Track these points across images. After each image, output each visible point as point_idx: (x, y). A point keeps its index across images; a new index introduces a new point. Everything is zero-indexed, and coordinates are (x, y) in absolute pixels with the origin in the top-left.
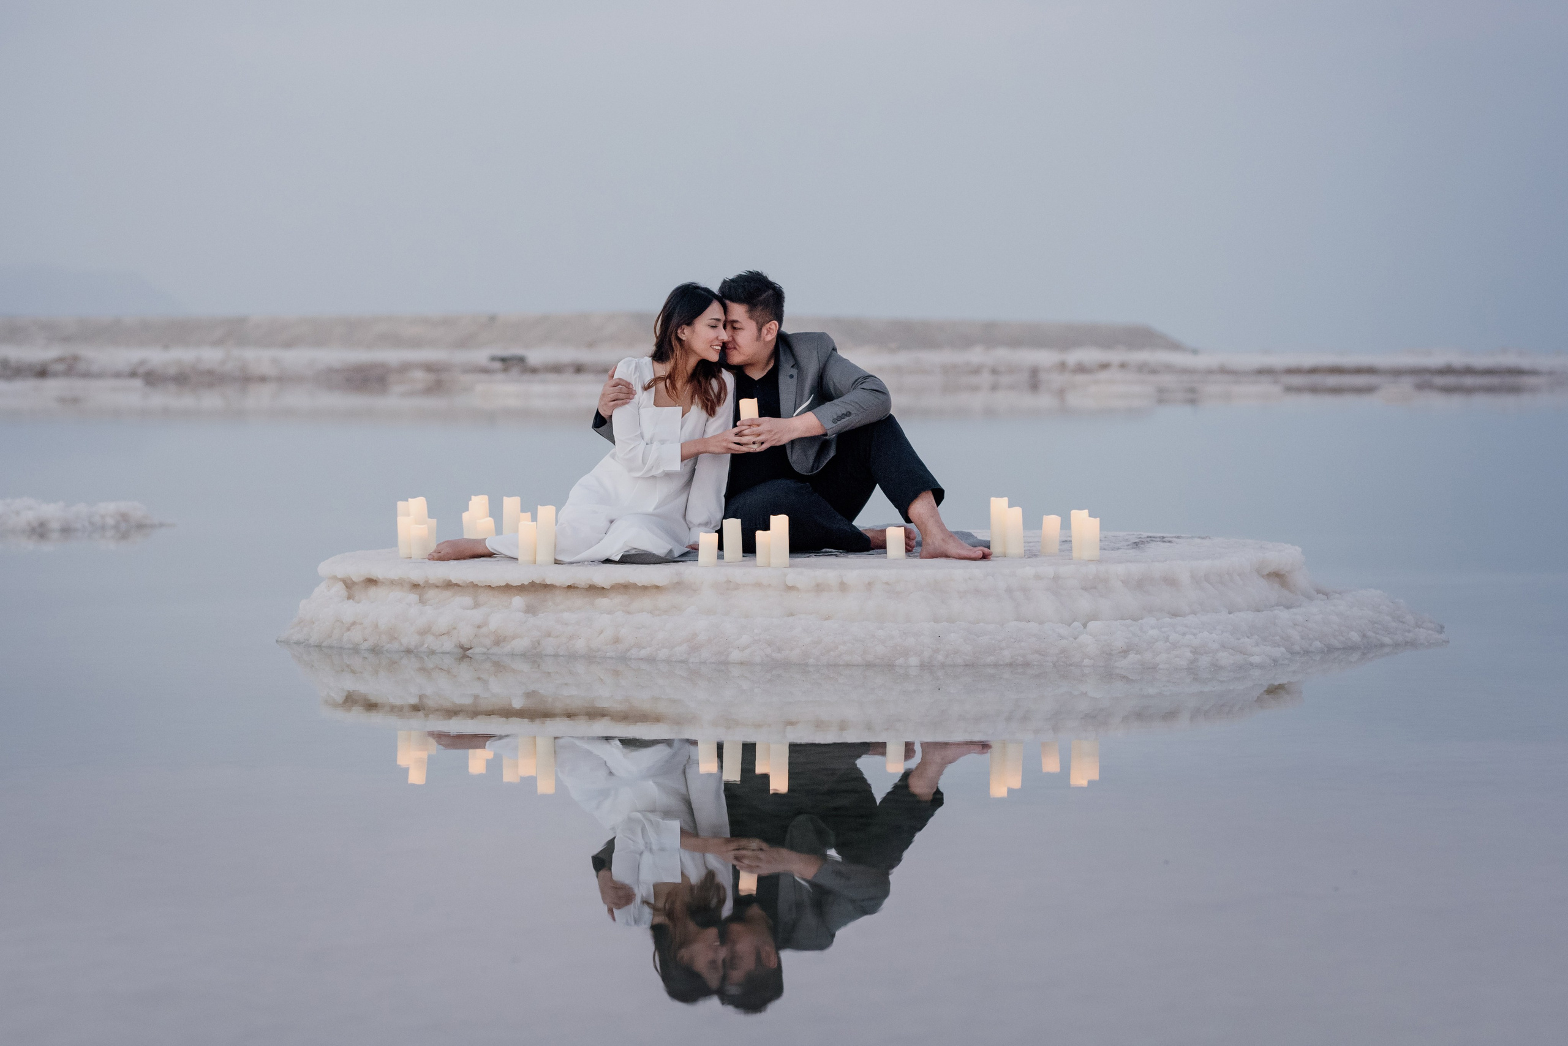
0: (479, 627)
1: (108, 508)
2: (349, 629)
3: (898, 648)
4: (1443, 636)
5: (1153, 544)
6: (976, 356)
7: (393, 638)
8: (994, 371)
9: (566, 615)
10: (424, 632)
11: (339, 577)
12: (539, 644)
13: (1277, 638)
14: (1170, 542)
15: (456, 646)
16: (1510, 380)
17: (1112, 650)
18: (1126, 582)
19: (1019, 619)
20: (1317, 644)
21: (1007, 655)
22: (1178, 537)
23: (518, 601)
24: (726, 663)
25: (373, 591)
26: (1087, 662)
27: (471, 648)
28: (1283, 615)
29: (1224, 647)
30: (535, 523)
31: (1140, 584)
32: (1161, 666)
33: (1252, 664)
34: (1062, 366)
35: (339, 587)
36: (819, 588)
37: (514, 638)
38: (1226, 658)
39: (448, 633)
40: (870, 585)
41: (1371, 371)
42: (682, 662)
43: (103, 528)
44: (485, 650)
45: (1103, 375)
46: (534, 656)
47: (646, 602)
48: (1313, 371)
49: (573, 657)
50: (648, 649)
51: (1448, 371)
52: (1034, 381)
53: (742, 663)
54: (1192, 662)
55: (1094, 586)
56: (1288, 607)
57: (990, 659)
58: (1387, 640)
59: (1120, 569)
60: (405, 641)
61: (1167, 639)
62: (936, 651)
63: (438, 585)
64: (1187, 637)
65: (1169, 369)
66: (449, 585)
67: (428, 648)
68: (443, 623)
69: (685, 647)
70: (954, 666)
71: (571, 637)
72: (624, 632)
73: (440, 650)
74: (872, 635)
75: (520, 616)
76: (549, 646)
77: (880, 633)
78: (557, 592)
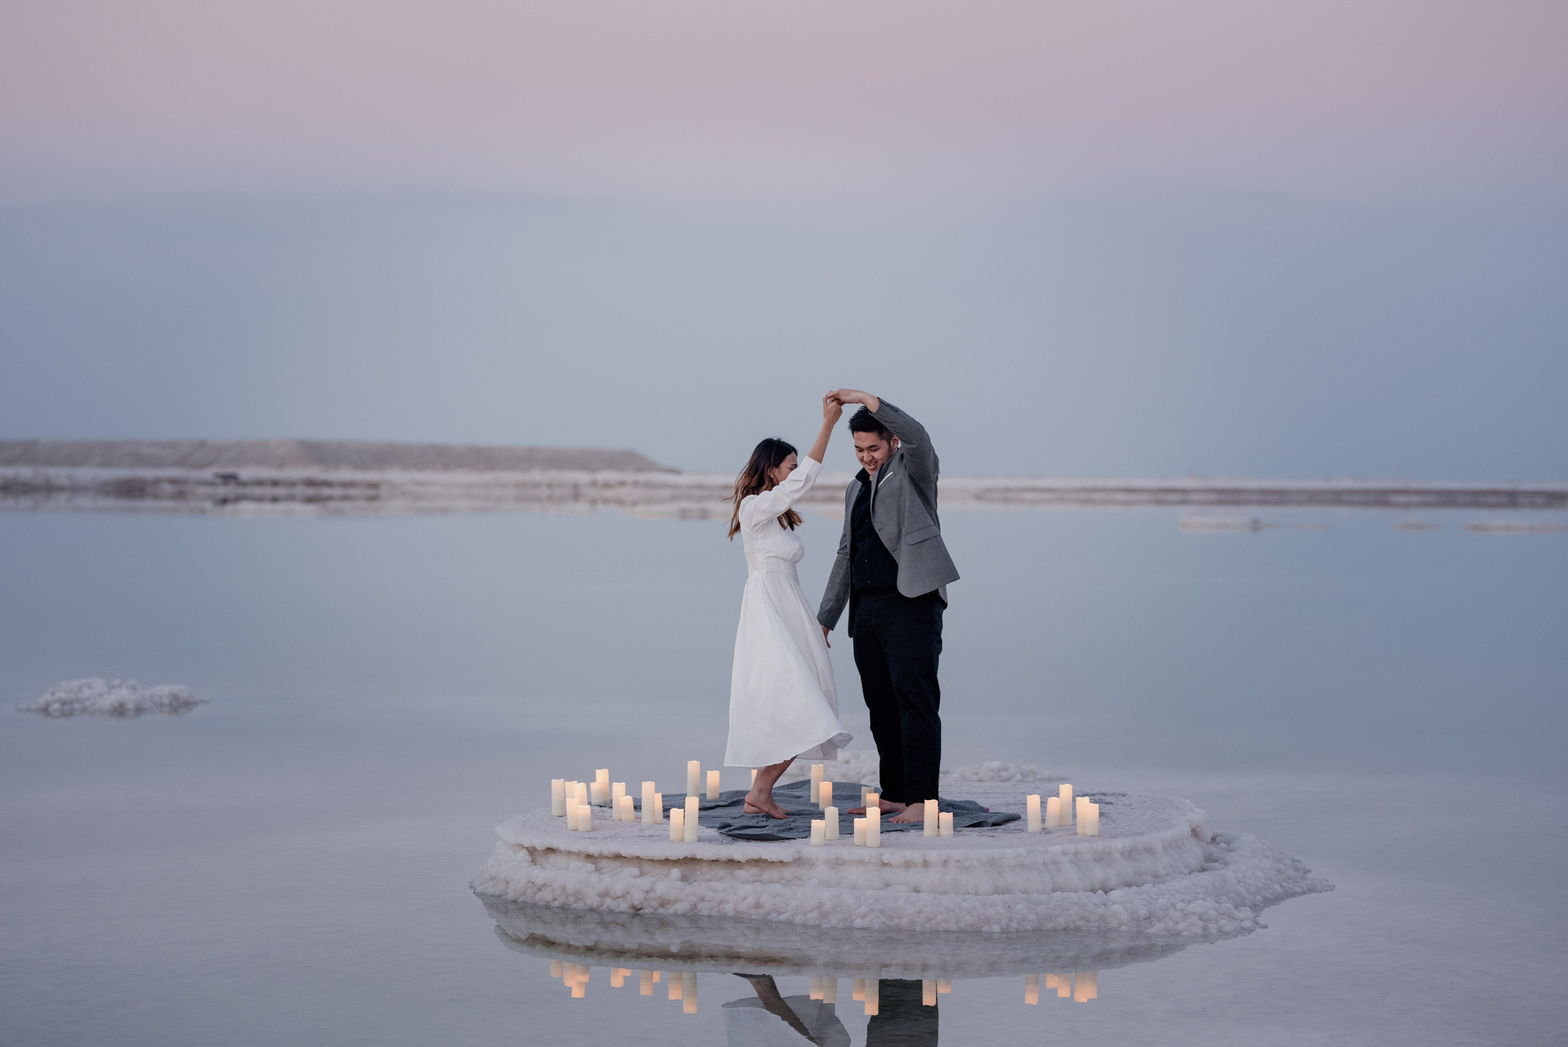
0: (647, 892)
2: (540, 890)
3: (982, 917)
9: (714, 884)
10: (604, 895)
11: (525, 846)
12: (695, 906)
15: (630, 907)
17: (1138, 917)
18: (1122, 854)
19: (1059, 891)
21: (1061, 921)
23: (676, 872)
24: (851, 929)
25: (552, 858)
26: (1123, 928)
27: (642, 909)
30: (683, 810)
31: (1132, 856)
32: (1184, 933)
34: (594, 484)
35: (523, 854)
36: (908, 865)
37: (676, 902)
39: (623, 897)
40: (945, 863)
42: (815, 926)
44: (654, 911)
46: (693, 918)
47: (774, 873)
49: (723, 918)
50: (786, 914)
53: (863, 929)
55: (1101, 858)
57: (1050, 925)
60: (589, 902)
62: (1010, 919)
63: (608, 856)
66: (618, 857)
67: (607, 907)
68: (619, 888)
69: (815, 914)
70: (1026, 931)
71: (721, 902)
72: (763, 899)
73: (617, 911)
74: (960, 907)
75: (679, 884)
76: (704, 909)
77: (965, 905)
78: (704, 864)
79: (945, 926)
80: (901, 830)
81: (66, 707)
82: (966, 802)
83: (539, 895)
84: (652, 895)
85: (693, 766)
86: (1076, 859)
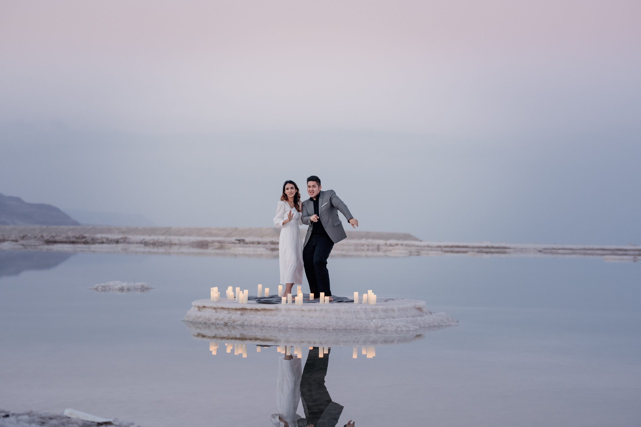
0: (230, 318)
1: (139, 284)
2: (199, 318)
3: (328, 325)
4: (457, 324)
5: (390, 301)
6: (363, 241)
7: (209, 321)
8: (368, 246)
9: (250, 316)
10: (216, 319)
11: (198, 306)
12: (244, 322)
13: (418, 324)
14: (394, 300)
15: (224, 323)
16: (503, 250)
17: (378, 326)
18: (382, 310)
19: (356, 319)
20: (427, 325)
21: (353, 327)
22: (397, 299)
23: (239, 312)
24: (287, 328)
25: (205, 309)
27: (228, 323)
28: (419, 318)
29: (404, 326)
31: (385, 311)
32: (389, 330)
33: (410, 330)
34: (386, 244)
35: (197, 308)
36: (310, 311)
37: (238, 321)
38: (404, 329)
39: (222, 320)
40: (321, 310)
41: (467, 247)
42: (277, 327)
43: (138, 289)
44: (231, 324)
45: (396, 247)
46: (242, 325)
47: (269, 313)
48: (452, 247)
49: (251, 326)
50: (269, 324)
51: (487, 247)
52: (378, 248)
53: (291, 328)
54: (396, 330)
55: (374, 311)
56: (421, 316)
57: (349, 328)
58: (444, 325)
59: (381, 307)
60: (212, 321)
61: (391, 324)
62: (337, 326)
63: (220, 308)
64: (395, 324)
65: (414, 246)
66: (223, 308)
67: (217, 323)
68: (221, 317)
69: (278, 324)
70: (341, 329)
71: (251, 321)
72: (263, 320)
73: (220, 323)
74: (322, 322)
75: (239, 316)
76: (246, 323)
77: (323, 321)
78: (248, 310)
79: (315, 327)
80: (314, 303)
81: (103, 288)
82: (343, 297)
83: (198, 320)
84: (231, 319)
85: (260, 286)
86: (365, 311)
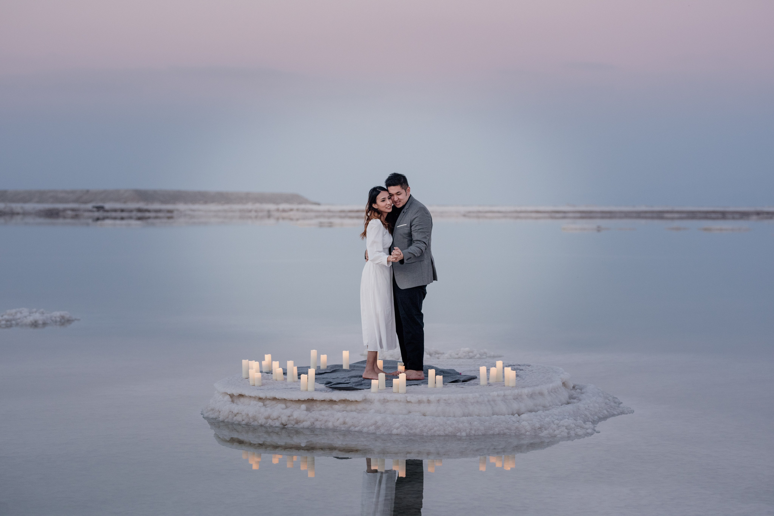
0: (289, 417)
1: (57, 315)
2: (235, 416)
3: (457, 428)
7: (255, 420)
9: (323, 412)
10: (268, 418)
11: (228, 394)
12: (313, 424)
15: (280, 424)
17: (535, 428)
18: (527, 396)
19: (496, 415)
21: (497, 430)
23: (303, 406)
24: (391, 435)
25: (242, 399)
26: (528, 433)
27: (286, 425)
30: (307, 375)
31: (532, 397)
32: (558, 436)
35: (228, 397)
36: (420, 402)
37: (303, 421)
39: (277, 419)
40: (439, 401)
42: (373, 433)
44: (292, 426)
46: (312, 430)
47: (353, 407)
49: (327, 429)
50: (358, 427)
53: (397, 434)
55: (517, 398)
57: (491, 432)
59: (525, 391)
60: (260, 422)
61: (554, 423)
62: (471, 429)
63: (270, 398)
66: (274, 399)
67: (269, 424)
68: (275, 415)
69: (373, 427)
70: (478, 435)
71: (326, 421)
72: (347, 420)
73: (274, 426)
74: (446, 423)
75: (305, 412)
76: (318, 425)
77: (448, 422)
78: (318, 402)
79: (438, 433)
80: (417, 385)
82: (450, 369)
83: (235, 418)
84: (291, 418)
85: (314, 353)
86: (505, 398)
